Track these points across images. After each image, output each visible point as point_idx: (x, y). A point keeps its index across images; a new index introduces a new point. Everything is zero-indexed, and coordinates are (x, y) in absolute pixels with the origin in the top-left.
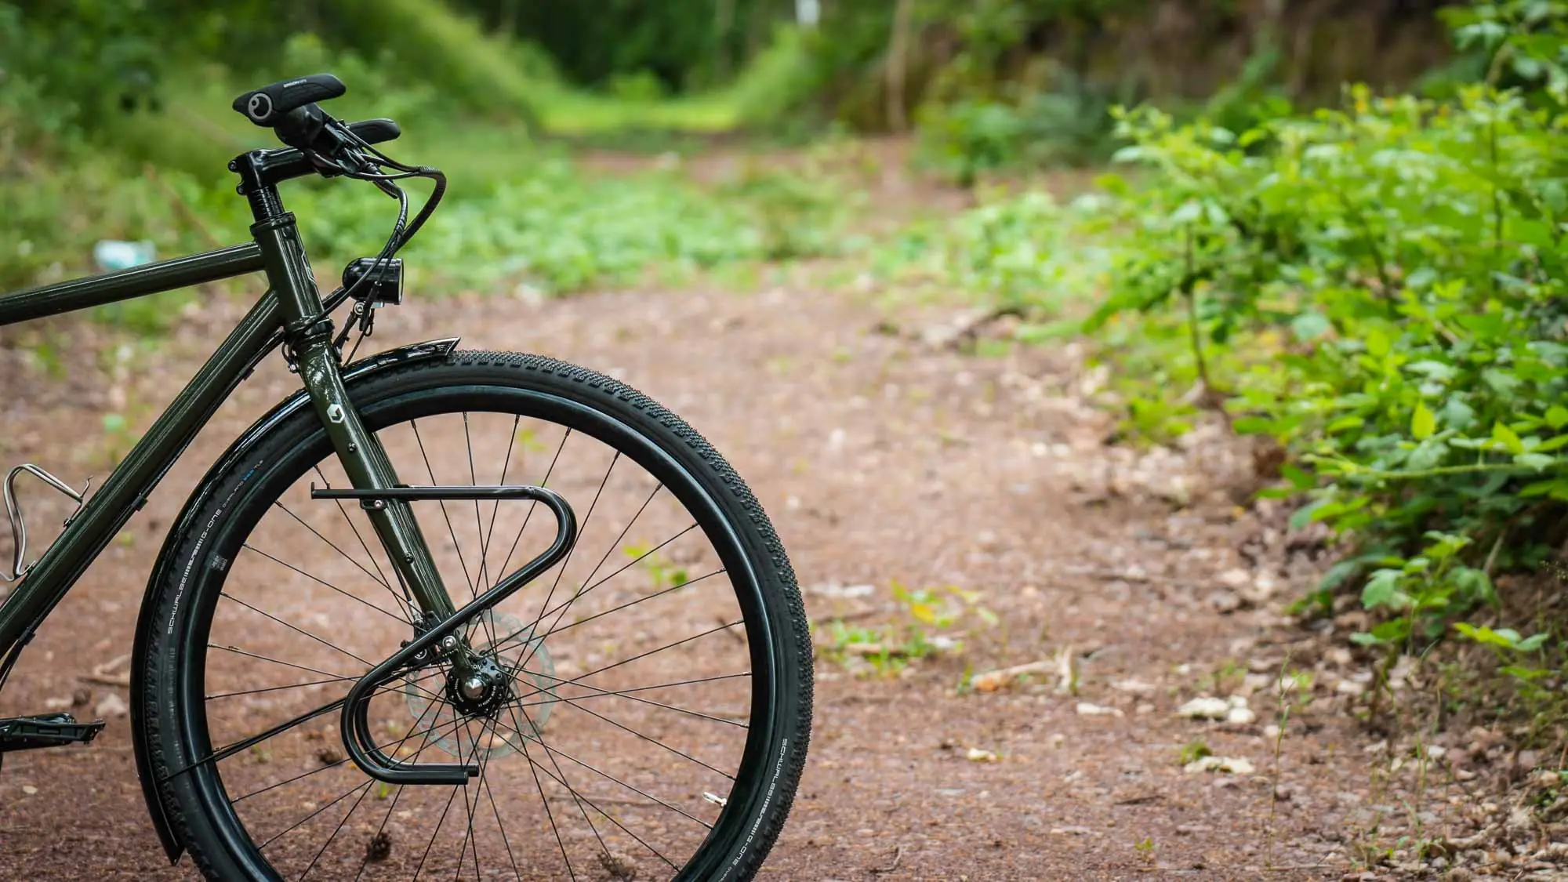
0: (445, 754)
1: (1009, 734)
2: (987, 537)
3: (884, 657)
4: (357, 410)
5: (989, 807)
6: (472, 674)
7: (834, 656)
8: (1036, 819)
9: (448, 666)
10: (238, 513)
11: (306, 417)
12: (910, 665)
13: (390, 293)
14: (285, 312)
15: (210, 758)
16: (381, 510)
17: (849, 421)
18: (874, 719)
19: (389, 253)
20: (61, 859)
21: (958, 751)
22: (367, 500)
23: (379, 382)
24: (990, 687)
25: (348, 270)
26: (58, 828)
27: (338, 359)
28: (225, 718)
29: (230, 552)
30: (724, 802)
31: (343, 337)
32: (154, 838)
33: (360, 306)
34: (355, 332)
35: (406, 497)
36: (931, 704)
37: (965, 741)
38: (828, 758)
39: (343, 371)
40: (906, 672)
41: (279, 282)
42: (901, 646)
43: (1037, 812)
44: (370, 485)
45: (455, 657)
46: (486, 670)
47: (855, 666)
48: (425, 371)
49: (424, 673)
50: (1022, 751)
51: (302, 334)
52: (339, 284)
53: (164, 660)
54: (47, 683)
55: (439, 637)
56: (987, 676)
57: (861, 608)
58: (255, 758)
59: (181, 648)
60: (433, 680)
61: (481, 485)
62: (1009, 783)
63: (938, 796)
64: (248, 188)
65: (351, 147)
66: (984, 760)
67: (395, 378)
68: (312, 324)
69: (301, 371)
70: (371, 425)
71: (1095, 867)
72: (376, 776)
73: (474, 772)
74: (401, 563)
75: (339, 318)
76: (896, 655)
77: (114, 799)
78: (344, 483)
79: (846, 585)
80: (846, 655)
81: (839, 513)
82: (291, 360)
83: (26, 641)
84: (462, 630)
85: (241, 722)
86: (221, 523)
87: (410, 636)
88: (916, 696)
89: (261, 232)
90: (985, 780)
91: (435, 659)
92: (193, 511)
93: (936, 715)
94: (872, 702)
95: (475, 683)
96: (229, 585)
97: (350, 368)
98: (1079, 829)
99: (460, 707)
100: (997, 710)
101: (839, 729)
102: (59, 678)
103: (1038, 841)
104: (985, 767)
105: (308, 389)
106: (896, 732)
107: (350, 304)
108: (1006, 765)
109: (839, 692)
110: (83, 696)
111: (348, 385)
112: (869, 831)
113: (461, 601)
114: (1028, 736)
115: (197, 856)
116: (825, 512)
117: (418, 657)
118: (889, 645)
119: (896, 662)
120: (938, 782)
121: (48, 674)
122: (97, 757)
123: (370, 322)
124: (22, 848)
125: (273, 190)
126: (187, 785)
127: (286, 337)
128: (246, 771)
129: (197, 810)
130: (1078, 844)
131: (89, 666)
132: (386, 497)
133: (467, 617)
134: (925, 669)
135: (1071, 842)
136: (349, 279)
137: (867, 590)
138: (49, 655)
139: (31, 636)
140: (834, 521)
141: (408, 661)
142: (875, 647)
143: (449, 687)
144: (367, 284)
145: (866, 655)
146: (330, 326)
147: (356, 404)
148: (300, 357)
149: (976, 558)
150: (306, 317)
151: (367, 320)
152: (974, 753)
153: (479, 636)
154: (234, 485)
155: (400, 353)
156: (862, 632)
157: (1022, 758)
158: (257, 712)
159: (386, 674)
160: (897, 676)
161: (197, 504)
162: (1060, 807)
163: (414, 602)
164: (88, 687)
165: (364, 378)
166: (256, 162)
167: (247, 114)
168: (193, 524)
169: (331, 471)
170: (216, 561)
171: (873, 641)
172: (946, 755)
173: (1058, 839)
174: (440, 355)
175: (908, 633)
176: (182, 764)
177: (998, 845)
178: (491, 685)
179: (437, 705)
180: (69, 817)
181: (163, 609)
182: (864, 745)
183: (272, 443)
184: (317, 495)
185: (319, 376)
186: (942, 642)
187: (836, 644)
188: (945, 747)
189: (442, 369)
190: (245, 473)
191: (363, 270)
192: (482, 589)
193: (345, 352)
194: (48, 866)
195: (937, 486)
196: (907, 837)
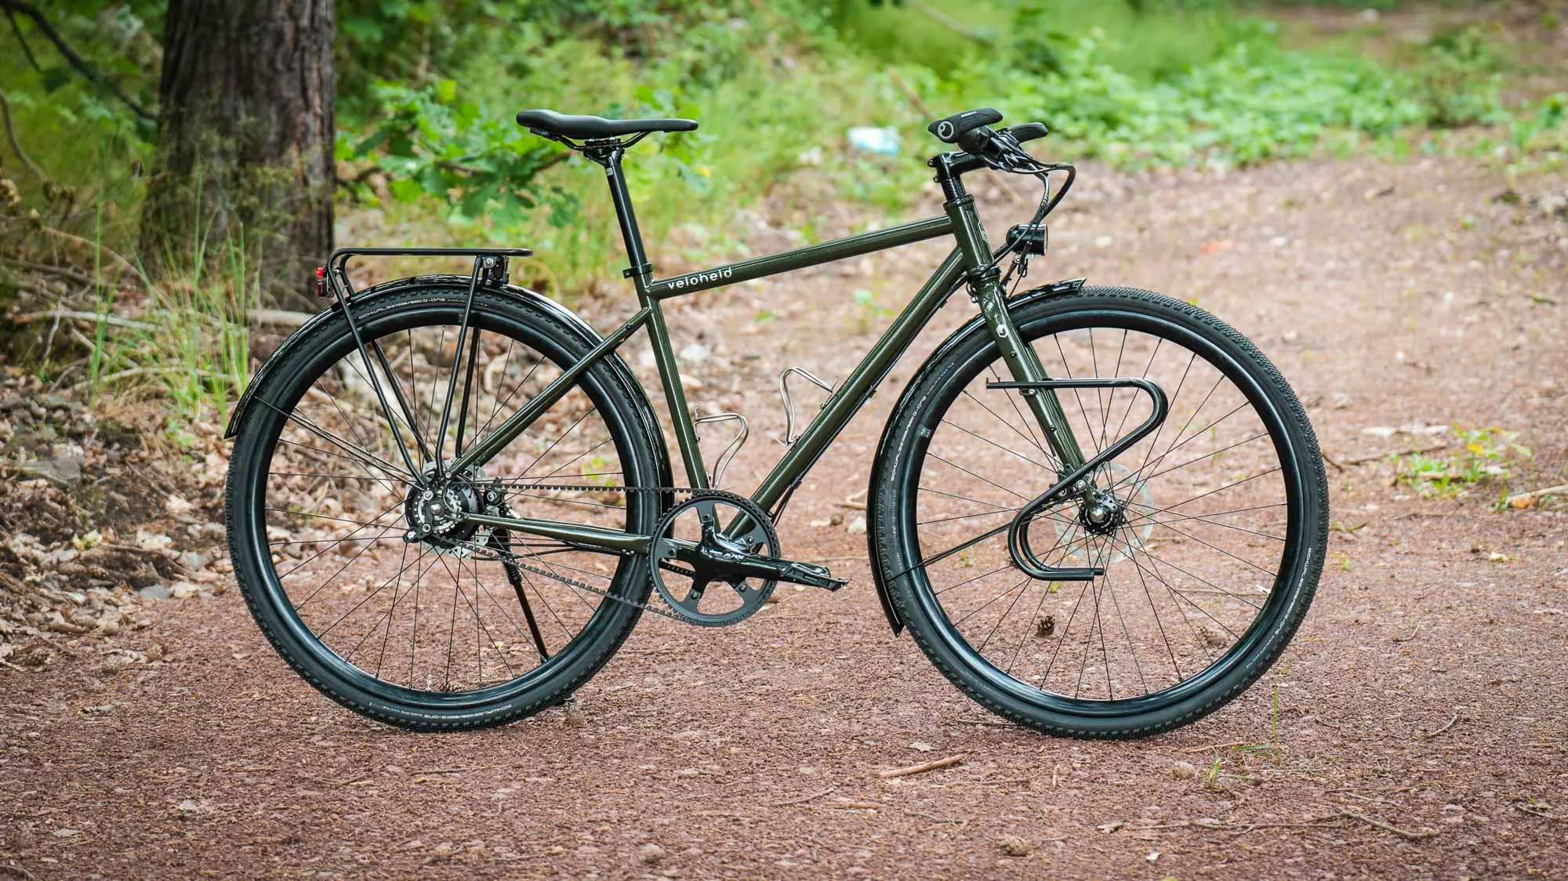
0: (1079, 559)
1: (1526, 540)
2: (1548, 383)
3: (1446, 481)
4: (1017, 328)
5: (1493, 596)
6: (1096, 505)
7: (1410, 481)
8: (1525, 603)
9: (1080, 500)
10: (937, 398)
11: (983, 333)
12: (1468, 488)
13: (1038, 248)
14: (968, 262)
15: (920, 565)
16: (1033, 396)
17: (1460, 283)
18: (1429, 529)
19: (1036, 221)
20: (822, 636)
21: (1484, 554)
22: (1024, 389)
23: (1032, 309)
24: (1522, 505)
25: (1010, 233)
26: (820, 614)
27: (1004, 293)
28: (944, 535)
29: (933, 426)
30: (1269, 591)
31: (1007, 278)
32: (885, 622)
33: (1018, 257)
34: (1015, 275)
35: (1049, 387)
36: (1474, 518)
37: (1491, 546)
38: (1384, 559)
39: (1007, 301)
40: (1462, 493)
41: (963, 243)
42: (1461, 473)
43: (1527, 598)
44: (1025, 378)
45: (1084, 495)
46: (1107, 503)
47: (1425, 489)
48: (1063, 300)
49: (1066, 504)
50: (1532, 554)
51: (979, 278)
52: (1003, 242)
53: (889, 498)
54: (811, 508)
55: (1074, 481)
56: (1521, 497)
57: (1438, 443)
58: (963, 563)
59: (900, 489)
60: (1072, 509)
61: (1102, 378)
62: (1513, 577)
63: (1457, 587)
64: (941, 178)
65: (1009, 153)
66: (1500, 560)
67: (1042, 305)
68: (986, 270)
69: (979, 302)
70: (1026, 338)
71: (1556, 637)
72: (1033, 576)
73: (1100, 572)
74: (1048, 431)
75: (1004, 265)
76: (1456, 480)
77: (860, 593)
78: (1008, 378)
79: (1428, 425)
80: (1420, 480)
81: (1433, 365)
82: (972, 294)
83: (796, 486)
84: (1090, 475)
85: (954, 535)
86: (926, 405)
87: (1055, 481)
88: (1465, 512)
89: (951, 208)
90: (1497, 575)
91: (1072, 495)
92: (909, 395)
93: (1476, 526)
94: (1428, 517)
95: (1098, 512)
96: (932, 448)
97: (1013, 299)
98: (1554, 611)
99: (1088, 528)
100: (1522, 523)
101: (1399, 538)
102: (820, 505)
103: (1522, 619)
104: (1500, 566)
105: (983, 314)
106: (1441, 540)
107: (1012, 257)
108: (1516, 564)
109: (1407, 509)
110: (838, 518)
111: (1010, 311)
112: (1401, 613)
113: (1089, 454)
114: (1541, 542)
115: (913, 631)
116: (1423, 365)
117: (1061, 494)
118: (1453, 472)
119: (1454, 485)
120: (1460, 577)
121: (812, 501)
122: (848, 564)
123: (1025, 267)
124: (794, 629)
125: (958, 179)
126: (906, 583)
127: (969, 279)
128: (956, 573)
129: (912, 600)
130: (1550, 621)
131: (843, 494)
132: (1037, 387)
133: (1094, 467)
134: (1477, 492)
135: (1545, 620)
136: (1010, 239)
137: (1443, 429)
138: (813, 487)
139: (799, 483)
140: (1429, 371)
141: (1054, 497)
142: (1439, 475)
143: (1082, 515)
144: (1023, 242)
145: (1435, 480)
146: (998, 271)
147: (1015, 324)
148: (978, 291)
149: (1536, 400)
150: (981, 266)
151: (1023, 267)
152: (1494, 556)
153: (1101, 479)
154: (934, 380)
155: (1048, 288)
156: (1434, 463)
157: (1529, 559)
158: (968, 529)
159: (1039, 506)
160: (1454, 497)
161: (912, 389)
162: (1545, 595)
163: (1057, 458)
164: (840, 511)
165: (1021, 307)
166: (946, 161)
167: (937, 134)
168: (907, 407)
169: (1000, 369)
170: (923, 431)
171: (1441, 470)
172: (1472, 557)
173: (1538, 618)
174: (1072, 290)
175: (1469, 464)
176: (901, 568)
177: (1491, 622)
178: (1109, 513)
179: (1074, 527)
180: (827, 607)
181: (887, 465)
182: (1415, 550)
183: (959, 351)
184: (990, 386)
185: (990, 306)
186: (1493, 470)
187: (1412, 472)
188: (1475, 551)
189: (1074, 299)
190: (942, 371)
191: (1020, 232)
192: (1103, 448)
193: (1008, 288)
194: (813, 641)
195: (1522, 339)
196: (1428, 617)
